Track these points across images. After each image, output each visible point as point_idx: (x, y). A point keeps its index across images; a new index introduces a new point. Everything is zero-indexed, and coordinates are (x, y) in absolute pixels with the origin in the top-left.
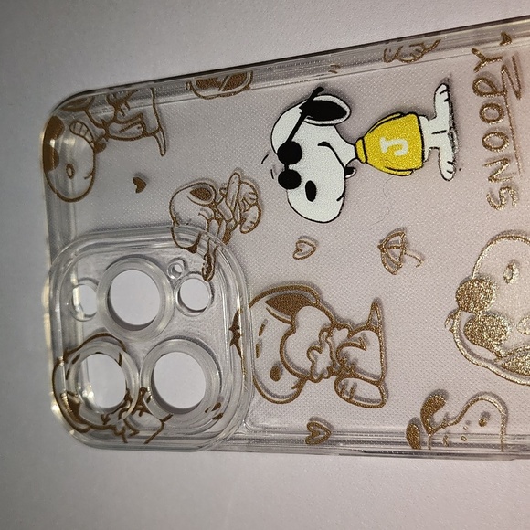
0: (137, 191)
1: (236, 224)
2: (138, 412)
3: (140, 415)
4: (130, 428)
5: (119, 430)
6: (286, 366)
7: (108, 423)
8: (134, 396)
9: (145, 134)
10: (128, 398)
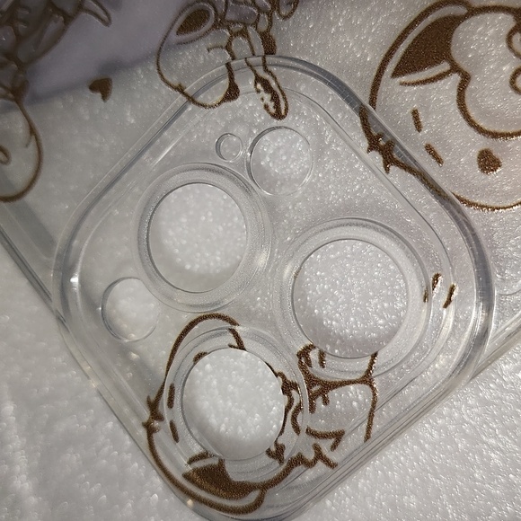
0: (105, 97)
1: (270, 15)
2: (319, 401)
3: (326, 402)
4: (324, 436)
5: (310, 456)
6: (495, 135)
7: (286, 455)
8: (297, 376)
9: (68, 19)
10: (288, 387)
